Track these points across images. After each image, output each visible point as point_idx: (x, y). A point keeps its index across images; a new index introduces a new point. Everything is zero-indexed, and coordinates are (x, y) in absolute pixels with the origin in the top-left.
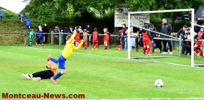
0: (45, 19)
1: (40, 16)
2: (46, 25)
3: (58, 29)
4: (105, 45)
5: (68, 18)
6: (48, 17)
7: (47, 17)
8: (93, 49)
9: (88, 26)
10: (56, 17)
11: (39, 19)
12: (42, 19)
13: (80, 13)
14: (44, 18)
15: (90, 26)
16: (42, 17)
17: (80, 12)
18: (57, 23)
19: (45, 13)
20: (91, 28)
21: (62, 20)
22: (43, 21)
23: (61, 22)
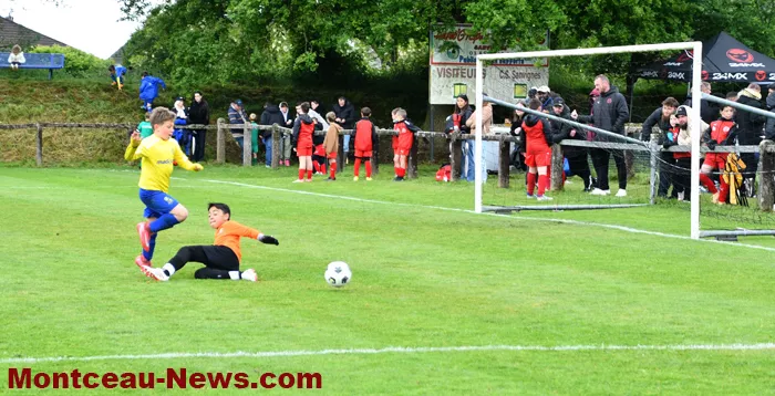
0: (196, 79)
1: (179, 69)
2: (198, 98)
3: (241, 113)
4: (397, 165)
5: (273, 74)
6: (208, 71)
7: (204, 72)
8: (356, 178)
9: (342, 102)
10: (234, 73)
11: (177, 78)
12: (184, 80)
13: (313, 59)
14: (191, 75)
15: (346, 102)
16: (188, 71)
17: (315, 54)
18: (237, 91)
19: (196, 58)
20: (352, 107)
21: (254, 83)
22: (191, 85)
23: (250, 89)
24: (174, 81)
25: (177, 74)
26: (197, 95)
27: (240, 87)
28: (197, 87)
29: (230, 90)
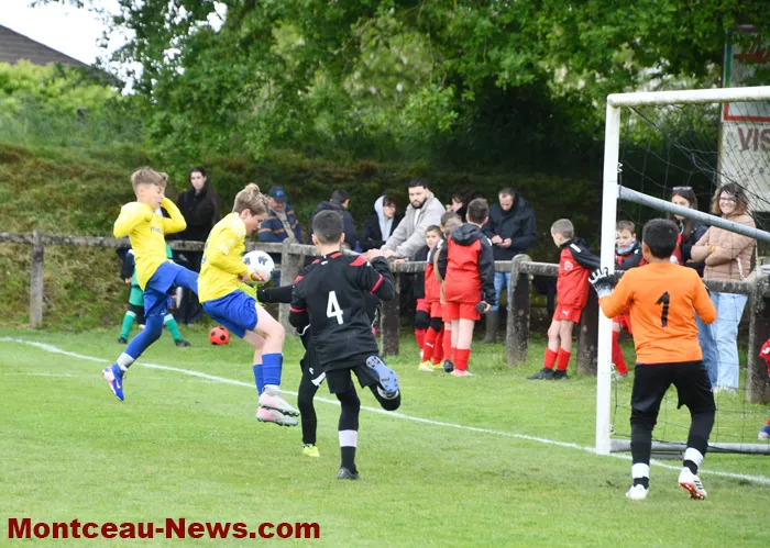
0: (196, 139)
1: (159, 116)
2: (198, 180)
3: (283, 217)
5: (389, 135)
6: (223, 124)
7: (214, 123)
9: (506, 200)
10: (281, 130)
11: (155, 135)
12: (170, 140)
13: (445, 101)
14: (184, 130)
15: (515, 202)
16: (177, 121)
17: (450, 91)
18: (301, 170)
19: (195, 95)
20: (529, 213)
21: (341, 152)
22: (183, 153)
23: (330, 166)
24: (148, 140)
25: (156, 128)
26: (195, 174)
27: (307, 162)
28: (197, 157)
29: (283, 167)
